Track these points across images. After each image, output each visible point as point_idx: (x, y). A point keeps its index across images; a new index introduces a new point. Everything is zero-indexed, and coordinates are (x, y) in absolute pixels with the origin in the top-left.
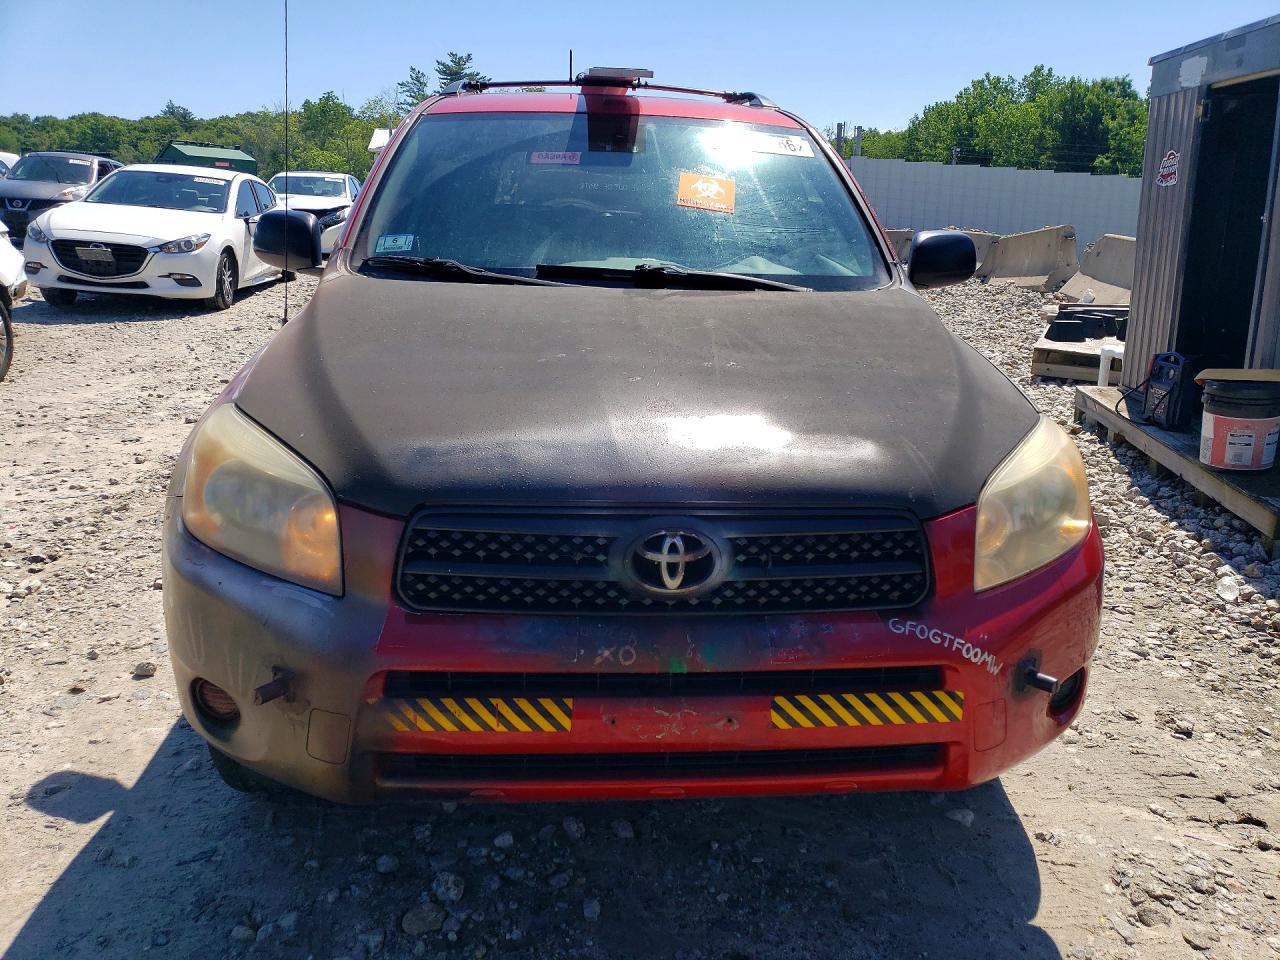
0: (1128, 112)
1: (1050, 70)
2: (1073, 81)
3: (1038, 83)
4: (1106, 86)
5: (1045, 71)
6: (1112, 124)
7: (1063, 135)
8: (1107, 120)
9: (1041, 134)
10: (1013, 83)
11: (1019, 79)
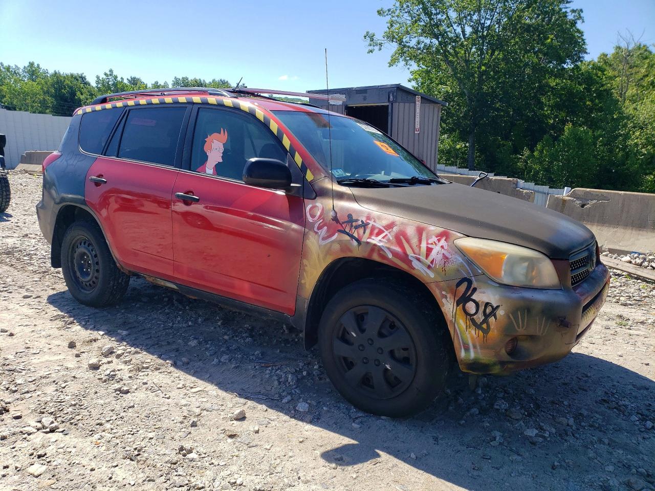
0: (89, 92)
1: (38, 65)
2: (56, 73)
3: (33, 71)
4: (74, 77)
5: (36, 65)
6: (82, 97)
7: (56, 100)
8: (78, 93)
9: (44, 99)
10: (18, 69)
11: (22, 67)
